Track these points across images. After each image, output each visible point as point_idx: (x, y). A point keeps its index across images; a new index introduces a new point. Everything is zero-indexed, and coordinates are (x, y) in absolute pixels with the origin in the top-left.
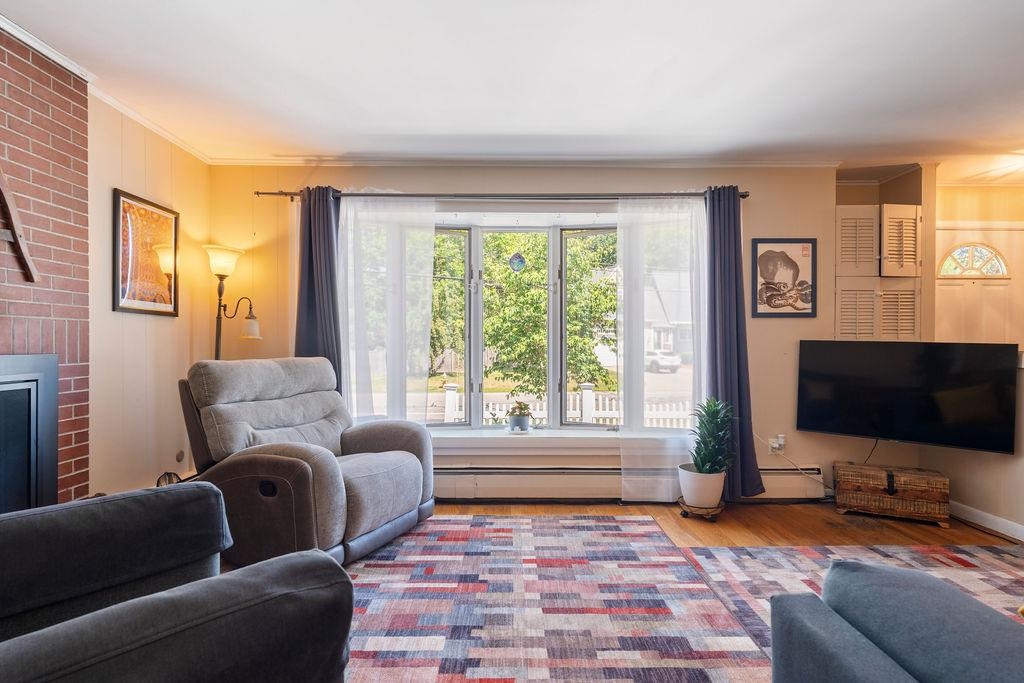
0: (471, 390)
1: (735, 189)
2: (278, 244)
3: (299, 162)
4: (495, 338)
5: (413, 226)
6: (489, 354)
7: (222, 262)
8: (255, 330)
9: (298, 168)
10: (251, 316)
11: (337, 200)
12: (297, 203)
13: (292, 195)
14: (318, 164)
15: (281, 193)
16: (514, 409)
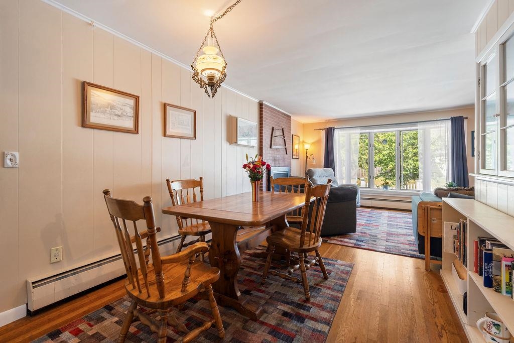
0: (370, 178)
1: (463, 116)
2: (319, 141)
3: (324, 121)
4: (380, 162)
5: (352, 134)
6: (377, 170)
7: (307, 146)
8: (314, 162)
9: (323, 122)
10: (313, 159)
11: (334, 130)
12: (324, 131)
13: (322, 129)
14: (329, 121)
15: (320, 129)
16: (384, 184)
